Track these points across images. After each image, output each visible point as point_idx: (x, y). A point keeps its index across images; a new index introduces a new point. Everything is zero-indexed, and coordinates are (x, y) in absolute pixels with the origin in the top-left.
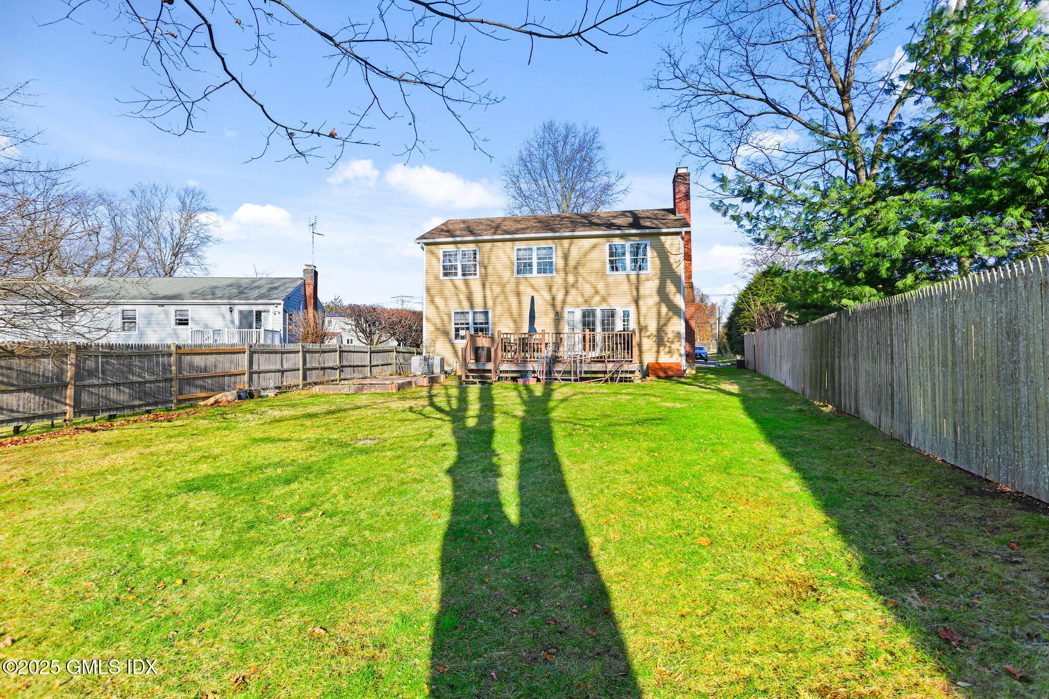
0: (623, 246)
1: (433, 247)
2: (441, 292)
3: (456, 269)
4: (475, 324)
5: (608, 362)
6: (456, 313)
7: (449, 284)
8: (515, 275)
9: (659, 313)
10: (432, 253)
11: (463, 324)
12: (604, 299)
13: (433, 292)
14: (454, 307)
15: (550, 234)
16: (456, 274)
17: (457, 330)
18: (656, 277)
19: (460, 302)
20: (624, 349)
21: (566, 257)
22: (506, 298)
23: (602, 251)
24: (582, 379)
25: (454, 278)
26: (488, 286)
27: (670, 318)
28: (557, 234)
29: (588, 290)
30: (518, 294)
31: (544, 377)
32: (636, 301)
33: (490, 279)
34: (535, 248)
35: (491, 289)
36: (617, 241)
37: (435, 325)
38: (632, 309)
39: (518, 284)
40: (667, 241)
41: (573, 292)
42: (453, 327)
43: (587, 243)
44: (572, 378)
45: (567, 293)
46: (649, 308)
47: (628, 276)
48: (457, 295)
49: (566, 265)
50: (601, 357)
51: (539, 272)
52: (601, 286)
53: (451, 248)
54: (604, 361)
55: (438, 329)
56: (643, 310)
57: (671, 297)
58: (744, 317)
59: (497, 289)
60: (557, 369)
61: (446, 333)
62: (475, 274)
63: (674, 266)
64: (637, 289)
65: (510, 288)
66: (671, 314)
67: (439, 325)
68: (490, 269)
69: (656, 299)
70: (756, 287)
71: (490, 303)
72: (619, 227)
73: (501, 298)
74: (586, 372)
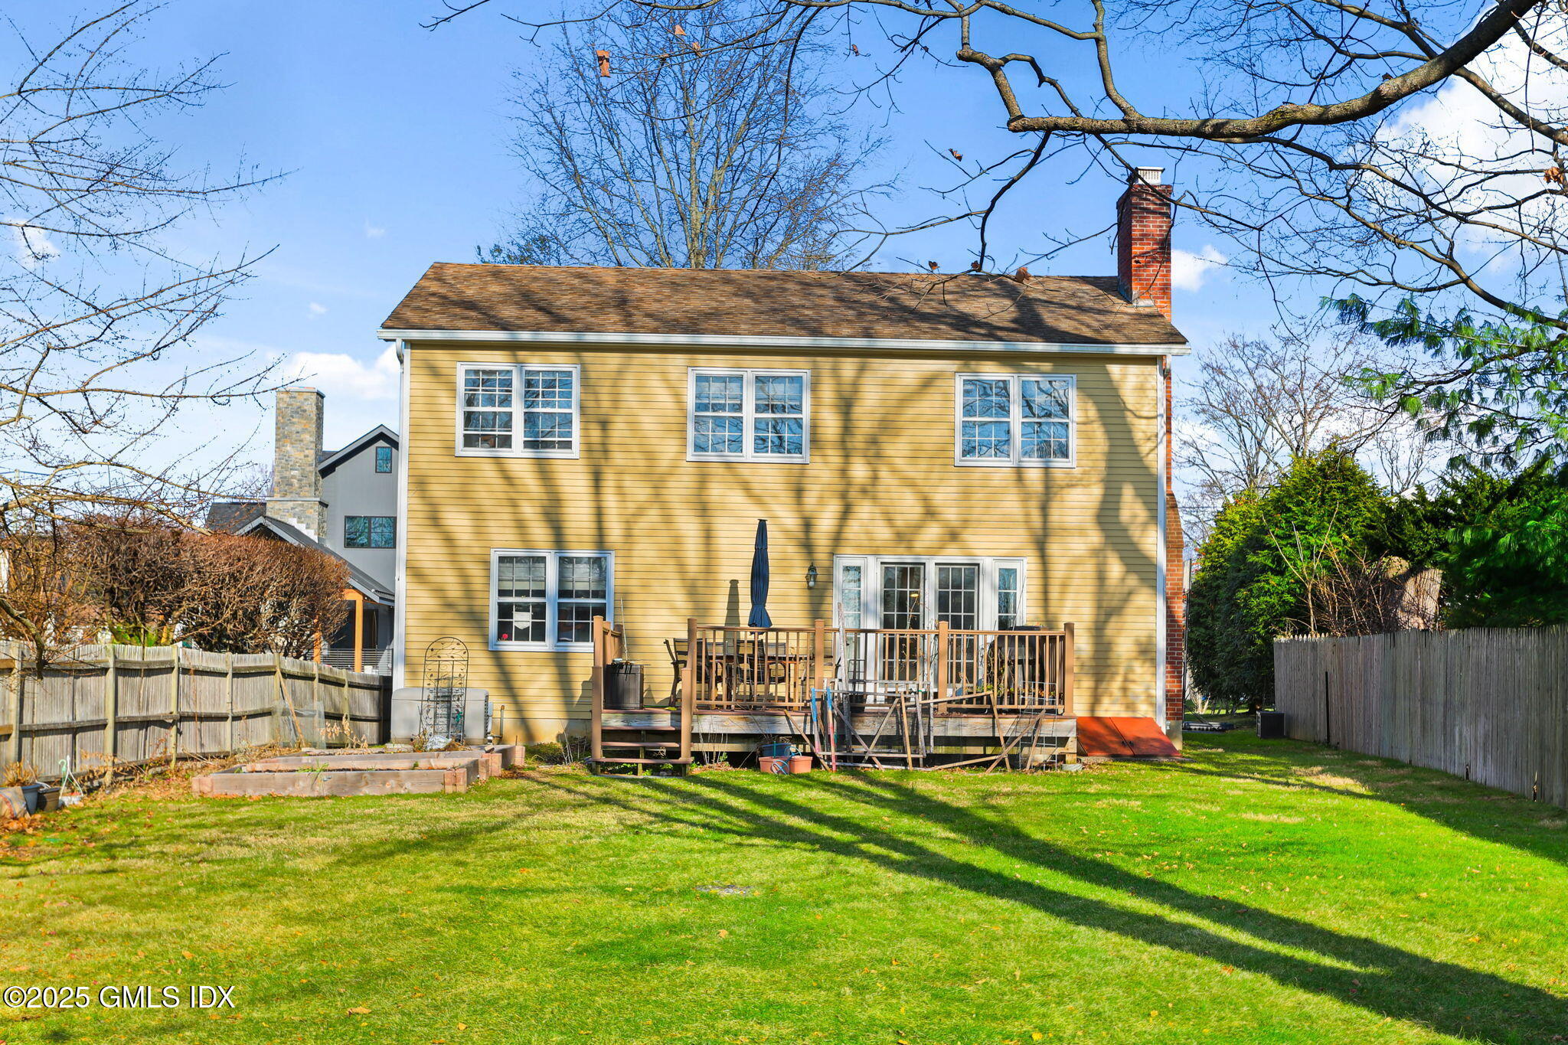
0: (1004, 387)
1: (441, 357)
2: (464, 496)
3: (507, 424)
4: (563, 593)
5: (1000, 711)
6: (502, 559)
7: (489, 471)
8: (690, 455)
9: (1101, 577)
10: (434, 372)
11: (525, 593)
12: (953, 536)
13: (437, 490)
14: (503, 540)
15: (805, 341)
16: (506, 442)
17: (505, 611)
18: (1095, 478)
19: (521, 525)
20: (1032, 678)
21: (846, 406)
22: (667, 519)
23: (948, 398)
24: (932, 760)
25: (503, 452)
26: (609, 482)
27: (1130, 593)
28: (826, 342)
29: (908, 507)
30: (703, 509)
31: (833, 753)
32: (1041, 544)
33: (618, 458)
34: (749, 376)
35: (620, 491)
36: (992, 372)
37: (439, 591)
38: (1026, 567)
39: (703, 480)
40: (1127, 379)
41: (864, 510)
42: (494, 600)
43: (910, 371)
44: (909, 756)
45: (846, 512)
46: (1076, 562)
47: (1019, 471)
48: (514, 504)
49: (847, 429)
50: (980, 700)
51: (761, 444)
52: (945, 496)
53: (496, 361)
54: (991, 711)
55: (449, 605)
56: (1058, 570)
57: (1135, 533)
58: (1267, 593)
59: (639, 491)
60: (864, 733)
61: (474, 618)
62: (567, 445)
63: (1144, 448)
64: (1044, 509)
65: (679, 489)
66: (1132, 581)
67: (454, 591)
68: (619, 431)
69: (1095, 538)
70: (1299, 504)
71: (615, 531)
72: (992, 332)
73: (653, 514)
74: (941, 741)
